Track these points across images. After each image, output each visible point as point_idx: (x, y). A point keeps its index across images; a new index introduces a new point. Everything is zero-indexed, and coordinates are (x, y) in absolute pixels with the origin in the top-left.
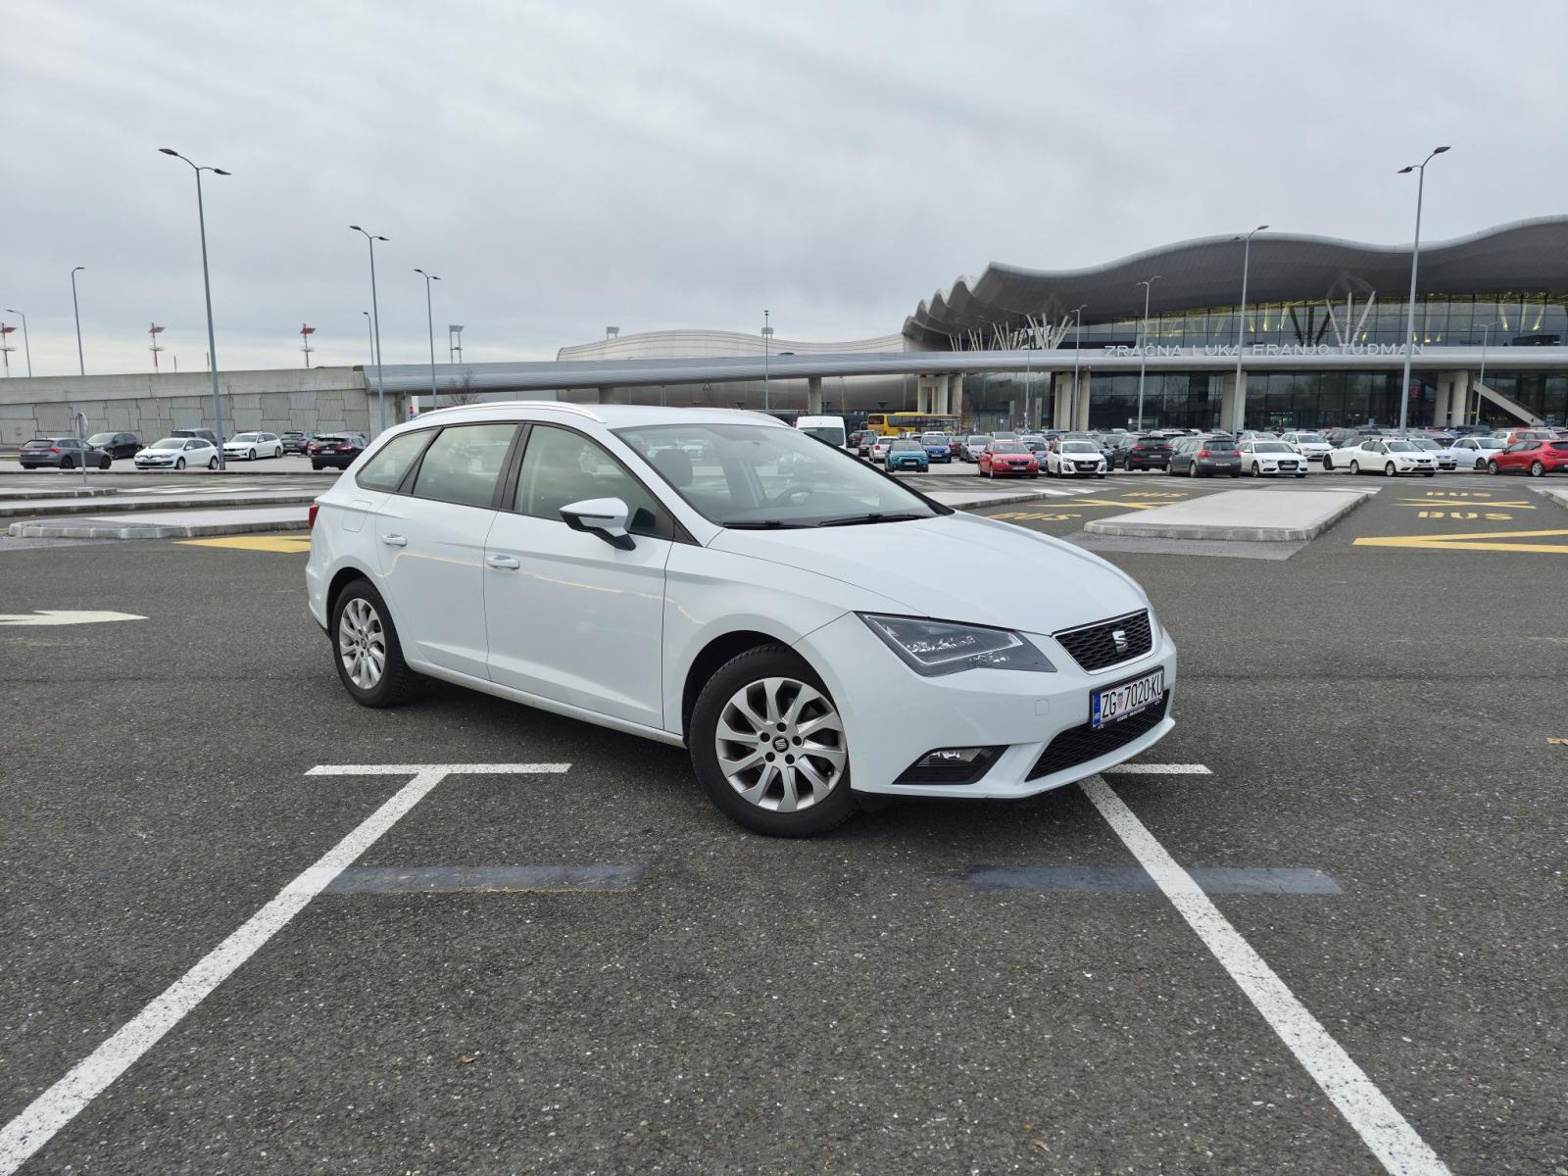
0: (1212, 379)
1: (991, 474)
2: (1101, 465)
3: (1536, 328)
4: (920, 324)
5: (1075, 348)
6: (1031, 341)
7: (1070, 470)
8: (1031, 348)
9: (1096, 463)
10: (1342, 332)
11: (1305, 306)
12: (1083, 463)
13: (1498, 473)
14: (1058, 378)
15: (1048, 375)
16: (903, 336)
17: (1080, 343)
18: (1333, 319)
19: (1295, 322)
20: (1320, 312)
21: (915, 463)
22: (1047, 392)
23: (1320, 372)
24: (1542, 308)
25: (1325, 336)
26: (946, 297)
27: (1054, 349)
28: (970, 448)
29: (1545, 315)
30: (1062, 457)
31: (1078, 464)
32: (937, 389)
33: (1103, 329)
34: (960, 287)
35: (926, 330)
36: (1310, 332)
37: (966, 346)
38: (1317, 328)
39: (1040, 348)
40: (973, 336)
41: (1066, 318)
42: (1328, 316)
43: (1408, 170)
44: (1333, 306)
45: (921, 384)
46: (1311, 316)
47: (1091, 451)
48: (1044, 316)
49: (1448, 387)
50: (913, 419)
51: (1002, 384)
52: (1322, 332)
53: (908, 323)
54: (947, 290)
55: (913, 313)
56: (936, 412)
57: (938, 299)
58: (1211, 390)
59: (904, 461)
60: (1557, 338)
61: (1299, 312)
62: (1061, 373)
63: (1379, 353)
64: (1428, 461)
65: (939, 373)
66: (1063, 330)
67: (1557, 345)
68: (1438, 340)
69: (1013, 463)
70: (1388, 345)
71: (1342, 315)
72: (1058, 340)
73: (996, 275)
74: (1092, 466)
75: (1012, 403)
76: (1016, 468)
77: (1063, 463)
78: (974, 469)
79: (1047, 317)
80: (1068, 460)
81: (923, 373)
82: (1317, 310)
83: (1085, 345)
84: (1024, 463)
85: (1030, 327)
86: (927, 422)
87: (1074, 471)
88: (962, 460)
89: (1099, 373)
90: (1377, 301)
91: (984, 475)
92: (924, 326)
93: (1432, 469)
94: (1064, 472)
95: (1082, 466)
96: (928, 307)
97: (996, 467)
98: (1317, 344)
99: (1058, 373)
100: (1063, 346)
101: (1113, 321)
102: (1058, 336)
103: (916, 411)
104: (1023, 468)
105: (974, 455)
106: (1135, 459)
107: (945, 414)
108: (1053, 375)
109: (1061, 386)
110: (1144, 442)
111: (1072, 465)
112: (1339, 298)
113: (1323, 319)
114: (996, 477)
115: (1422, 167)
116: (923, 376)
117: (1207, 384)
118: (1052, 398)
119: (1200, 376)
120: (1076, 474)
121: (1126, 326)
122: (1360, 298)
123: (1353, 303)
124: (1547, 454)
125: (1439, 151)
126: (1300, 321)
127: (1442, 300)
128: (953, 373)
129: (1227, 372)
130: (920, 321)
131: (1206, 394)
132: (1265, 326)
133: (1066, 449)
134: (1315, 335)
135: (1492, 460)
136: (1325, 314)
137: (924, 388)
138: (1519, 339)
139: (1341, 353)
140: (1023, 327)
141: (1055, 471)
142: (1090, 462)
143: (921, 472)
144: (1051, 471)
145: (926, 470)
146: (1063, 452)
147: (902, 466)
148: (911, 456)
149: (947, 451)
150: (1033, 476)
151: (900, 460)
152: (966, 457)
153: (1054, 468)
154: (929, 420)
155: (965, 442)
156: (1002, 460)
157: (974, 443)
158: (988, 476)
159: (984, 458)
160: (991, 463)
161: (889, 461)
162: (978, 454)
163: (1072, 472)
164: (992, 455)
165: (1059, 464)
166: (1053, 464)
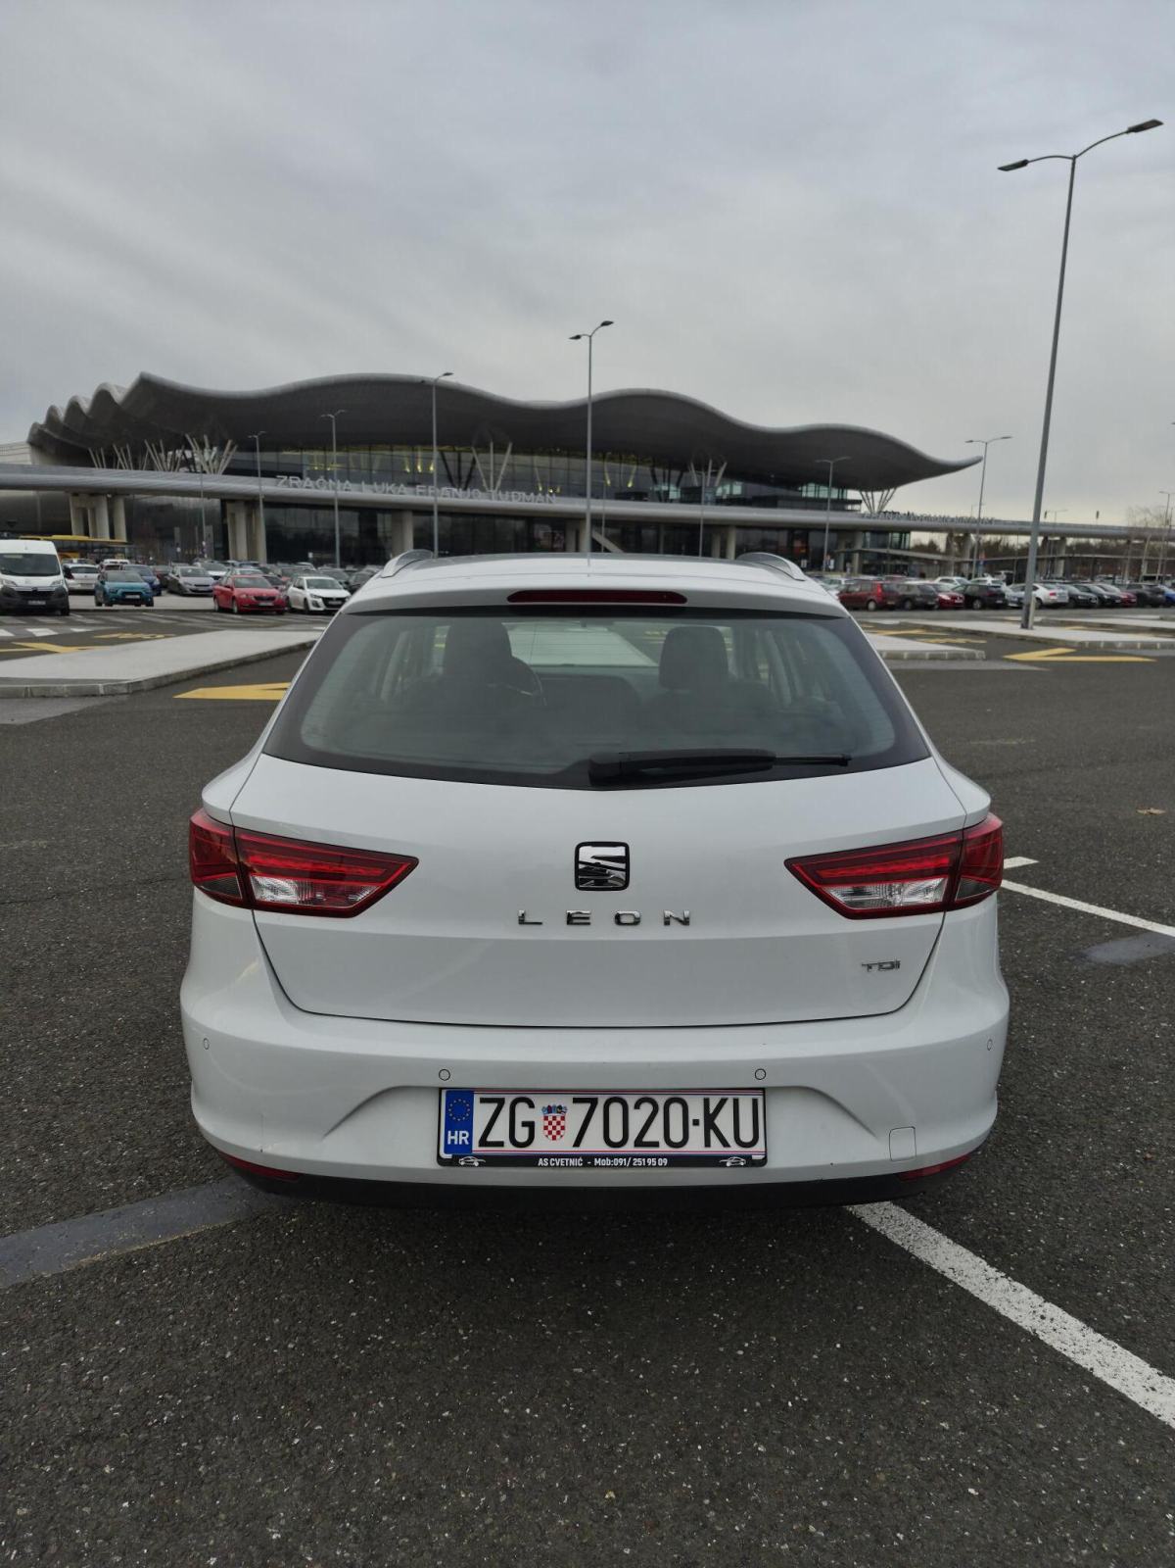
0: (380, 516)
1: (236, 609)
3: (630, 485)
4: (52, 434)
5: (257, 476)
6: (188, 463)
7: (318, 606)
8: (191, 472)
9: (343, 599)
10: (488, 479)
11: (454, 451)
12: (331, 599)
14: (229, 506)
15: (216, 502)
16: (28, 446)
17: (262, 472)
18: (478, 466)
19: (447, 467)
20: (466, 457)
21: (138, 597)
22: (218, 519)
23: (474, 515)
24: (635, 467)
25: (472, 480)
26: (86, 406)
27: (219, 476)
28: (182, 580)
29: (636, 474)
30: (308, 593)
31: (326, 600)
32: (94, 510)
33: (261, 458)
34: (104, 395)
35: (58, 440)
36: (460, 477)
37: (111, 462)
38: (465, 473)
39: (204, 472)
40: (119, 451)
41: (229, 443)
42: (474, 462)
43: (578, 337)
44: (478, 452)
45: (74, 505)
46: (459, 460)
47: (332, 587)
48: (206, 438)
49: (574, 533)
50: (76, 544)
51: (162, 508)
52: (470, 477)
53: (36, 431)
54: (86, 400)
55: (42, 420)
56: (95, 536)
57: (74, 407)
58: (380, 526)
59: (125, 593)
60: (646, 495)
61: (449, 455)
63: (521, 501)
65: (95, 492)
66: (228, 455)
67: (646, 501)
68: (558, 490)
69: (259, 598)
71: (487, 462)
72: (224, 465)
73: (147, 388)
74: (339, 602)
75: (177, 530)
76: (263, 604)
77: (310, 599)
78: (209, 603)
79: (209, 439)
80: (316, 596)
81: (76, 491)
82: (464, 456)
83: (269, 473)
84: (271, 598)
85: (190, 448)
86: (93, 548)
87: (322, 608)
88: (172, 592)
90: (513, 452)
91: (223, 610)
92: (56, 436)
94: (312, 608)
95: (330, 602)
96: (62, 415)
98: (465, 489)
99: (228, 500)
100: (229, 471)
101: (278, 449)
102: (223, 460)
103: (70, 534)
104: (270, 604)
105: (187, 588)
107: (107, 538)
108: (224, 502)
109: (233, 515)
111: (320, 601)
112: (483, 447)
113: (469, 465)
114: (241, 612)
115: (590, 337)
116: (76, 494)
117: (374, 520)
118: (225, 528)
119: (368, 512)
120: (325, 611)
121: (289, 456)
122: (500, 449)
123: (494, 452)
125: (605, 324)
126: (450, 465)
127: (559, 455)
128: (115, 493)
129: (396, 510)
130: (51, 429)
131: (375, 530)
132: (419, 467)
133: (310, 584)
134: (464, 480)
136: (471, 459)
137: (77, 509)
138: (620, 494)
140: (179, 448)
141: (301, 607)
142: (338, 599)
143: (143, 607)
144: (293, 606)
145: (151, 604)
146: (308, 587)
147: (123, 598)
148: (132, 588)
149: (157, 582)
150: (280, 613)
151: (120, 591)
152: (176, 589)
153: (299, 604)
154: (95, 545)
155: (173, 573)
156: (247, 595)
157: (186, 574)
158: (230, 611)
159: (223, 592)
160: (234, 598)
161: (105, 593)
162: (194, 587)
163: (321, 609)
164: (232, 589)
165: (305, 599)
166: (297, 600)
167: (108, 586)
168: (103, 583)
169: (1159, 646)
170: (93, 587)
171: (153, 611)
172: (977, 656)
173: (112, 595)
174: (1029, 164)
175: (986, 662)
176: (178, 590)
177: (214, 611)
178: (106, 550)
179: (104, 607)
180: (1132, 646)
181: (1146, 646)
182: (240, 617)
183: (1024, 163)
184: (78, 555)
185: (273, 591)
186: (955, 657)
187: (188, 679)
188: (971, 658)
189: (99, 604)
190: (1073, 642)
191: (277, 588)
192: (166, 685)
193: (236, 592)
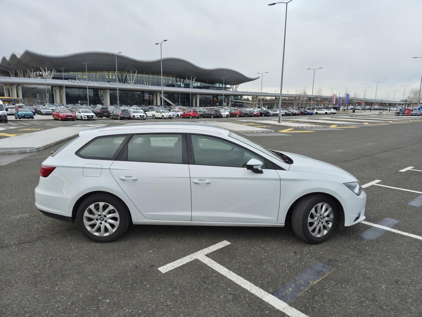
0: (99, 91)
1: (60, 119)
2: (94, 116)
3: (170, 83)
6: (41, 76)
7: (85, 118)
8: (42, 78)
9: (93, 116)
10: (130, 81)
11: (121, 73)
12: (89, 116)
13: (183, 118)
14: (54, 88)
15: (50, 87)
17: (64, 78)
18: (128, 77)
20: (124, 75)
21: (29, 116)
22: (50, 92)
23: (127, 90)
24: (171, 78)
25: (126, 81)
26: (8, 58)
27: (51, 79)
28: (42, 111)
29: (172, 80)
30: (82, 114)
31: (88, 116)
32: (11, 89)
33: (64, 74)
34: (13, 56)
36: (122, 80)
37: (16, 75)
38: (124, 79)
39: (46, 78)
40: (19, 72)
41: (53, 70)
42: (126, 76)
43: (157, 44)
44: (127, 73)
45: (5, 88)
46: (122, 76)
47: (89, 112)
48: (46, 68)
49: (155, 96)
50: (6, 99)
51: (33, 88)
52: (125, 80)
56: (12, 97)
57: (4, 59)
58: (99, 93)
59: (24, 115)
60: (175, 85)
61: (119, 74)
62: (55, 86)
63: (140, 87)
64: (171, 115)
65: (12, 84)
66: (53, 73)
67: (175, 87)
68: (150, 84)
69: (67, 116)
70: (142, 85)
71: (130, 76)
72: (52, 76)
73: (27, 54)
74: (92, 117)
75: (38, 95)
76: (68, 118)
77: (83, 116)
78: (51, 117)
80: (84, 115)
81: (6, 84)
83: (66, 79)
84: (71, 116)
85: (41, 71)
86: (12, 100)
88: (38, 114)
89: (67, 87)
90: (137, 73)
91: (55, 119)
93: (172, 117)
94: (83, 119)
95: (89, 117)
97: (61, 117)
98: (124, 83)
99: (53, 86)
100: (53, 78)
101: (68, 72)
103: (4, 96)
104: (71, 118)
105: (44, 113)
106: (100, 115)
107: (16, 98)
108: (52, 87)
109: (55, 91)
110: (102, 110)
111: (86, 116)
112: (129, 72)
113: (125, 77)
114: (61, 120)
115: (161, 44)
116: (6, 85)
118: (53, 94)
119: (96, 90)
121: (71, 74)
122: (134, 72)
123: (132, 73)
124: (193, 113)
125: (165, 41)
126: (119, 76)
127: (150, 74)
128: (18, 84)
129: (104, 89)
131: (98, 95)
132: (110, 77)
134: (124, 81)
135: (181, 115)
137: (6, 89)
138: (168, 85)
139: (132, 86)
140: (38, 71)
141: (80, 118)
142: (91, 116)
143: (31, 119)
144: (77, 118)
145: (33, 118)
146: (82, 113)
147: (24, 117)
148: (27, 114)
149: (34, 111)
150: (74, 120)
151: (23, 115)
152: (40, 113)
153: (79, 117)
154: (13, 100)
155: (39, 108)
156: (63, 115)
157: (43, 109)
158: (58, 120)
159: (55, 114)
160: (59, 116)
161: (18, 115)
162: (46, 113)
163: (86, 119)
164: (59, 113)
165: (81, 116)
166: (78, 116)
167: (19, 113)
168: (17, 112)
169: (314, 127)
170: (14, 113)
171: (34, 120)
172: (273, 132)
173: (20, 116)
174: (276, 4)
175: (275, 133)
176: (41, 114)
177: (53, 120)
178: (16, 101)
179: (18, 119)
180: (307, 127)
181: (311, 128)
182: (61, 122)
183: (274, 4)
184: (7, 103)
185: (71, 114)
186: (267, 132)
187: (54, 145)
188: (271, 132)
189: (16, 118)
190: (293, 127)
191: (72, 113)
192: (47, 148)
193: (60, 114)
